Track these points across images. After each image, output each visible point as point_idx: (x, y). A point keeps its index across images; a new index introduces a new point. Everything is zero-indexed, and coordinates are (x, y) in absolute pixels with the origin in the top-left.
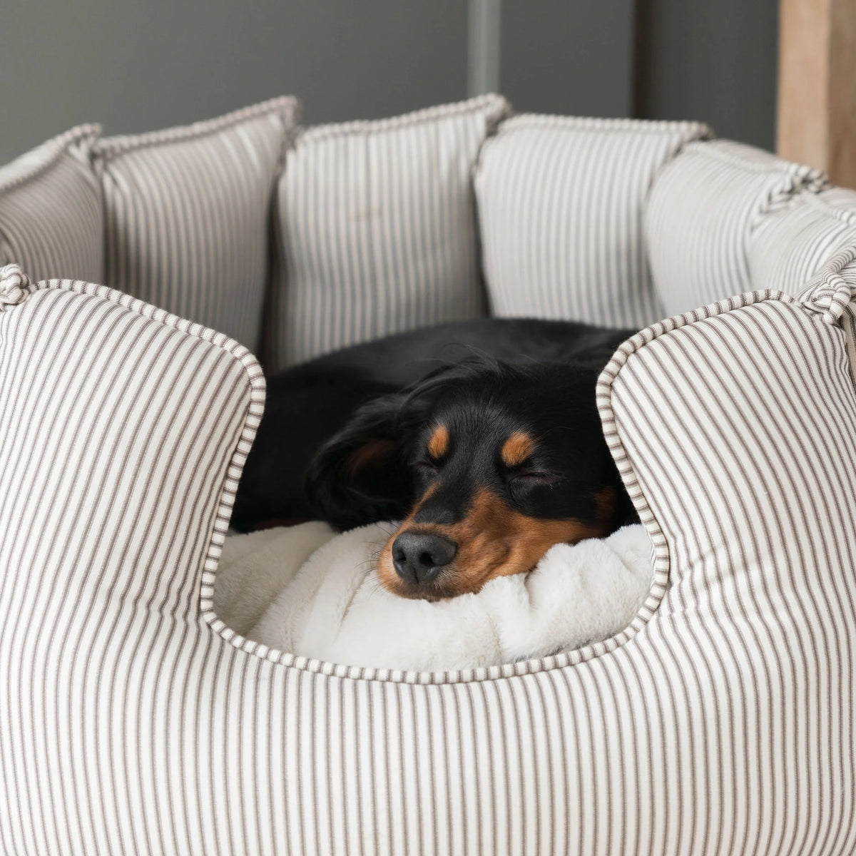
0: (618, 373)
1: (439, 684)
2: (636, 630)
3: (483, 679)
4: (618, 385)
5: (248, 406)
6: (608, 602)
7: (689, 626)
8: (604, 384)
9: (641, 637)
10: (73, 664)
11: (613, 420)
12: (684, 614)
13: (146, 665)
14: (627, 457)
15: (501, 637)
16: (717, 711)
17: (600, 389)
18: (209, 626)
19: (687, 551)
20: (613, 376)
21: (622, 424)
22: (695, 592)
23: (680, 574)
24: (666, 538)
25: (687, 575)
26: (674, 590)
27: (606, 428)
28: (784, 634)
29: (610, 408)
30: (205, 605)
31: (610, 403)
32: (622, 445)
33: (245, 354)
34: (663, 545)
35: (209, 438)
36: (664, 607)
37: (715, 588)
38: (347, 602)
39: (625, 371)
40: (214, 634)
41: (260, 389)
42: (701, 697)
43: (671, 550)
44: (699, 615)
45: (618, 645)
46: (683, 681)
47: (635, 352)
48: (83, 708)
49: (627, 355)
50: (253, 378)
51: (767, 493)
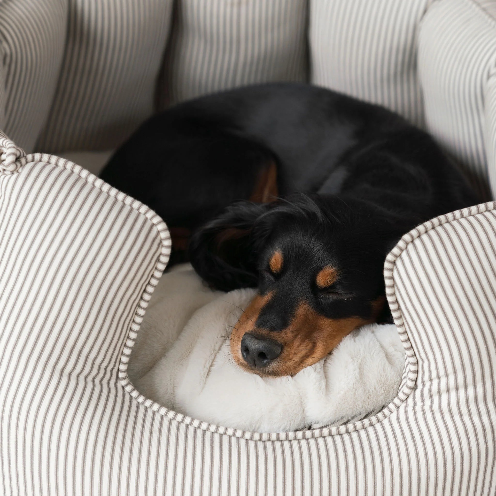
0: (400, 255)
1: (264, 441)
2: (391, 412)
3: (292, 439)
4: (399, 263)
5: (159, 256)
6: (375, 389)
7: (425, 417)
8: (390, 262)
9: (394, 417)
10: (36, 416)
11: (393, 286)
12: (423, 409)
13: (82, 421)
14: (399, 309)
15: (306, 409)
16: (437, 478)
17: (387, 265)
18: (123, 388)
19: (430, 371)
20: (396, 256)
21: (398, 289)
22: (431, 396)
23: (424, 383)
24: (417, 360)
25: (428, 384)
26: (418, 391)
27: (388, 291)
28: (484, 430)
29: (392, 278)
30: (121, 375)
31: (392, 274)
32: (397, 301)
33: (159, 223)
34: (415, 364)
35: (132, 280)
36: (410, 400)
37: (444, 396)
38: (210, 364)
39: (404, 255)
40: (126, 393)
41: (167, 247)
42: (428, 469)
43: (419, 367)
44: (432, 411)
45: (379, 421)
46: (417, 457)
47: (412, 242)
48: (41, 443)
49: (407, 244)
50: (164, 239)
51: (486, 346)
